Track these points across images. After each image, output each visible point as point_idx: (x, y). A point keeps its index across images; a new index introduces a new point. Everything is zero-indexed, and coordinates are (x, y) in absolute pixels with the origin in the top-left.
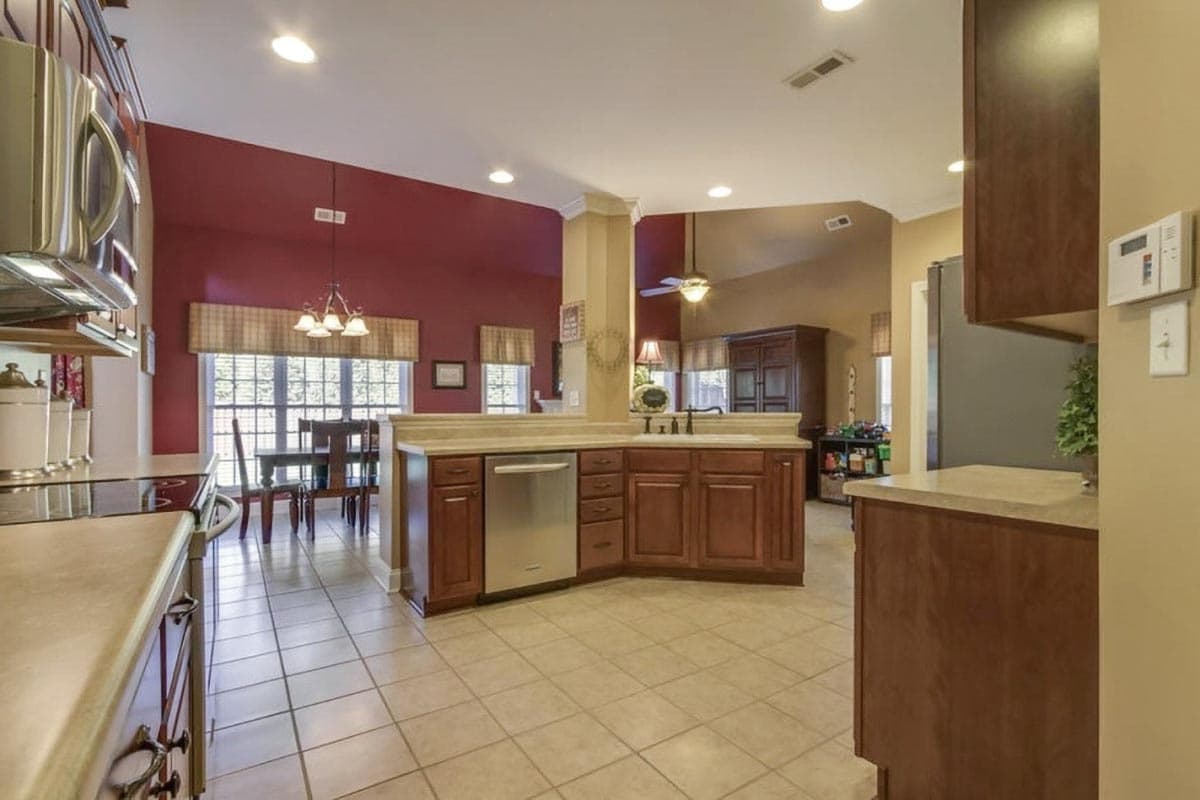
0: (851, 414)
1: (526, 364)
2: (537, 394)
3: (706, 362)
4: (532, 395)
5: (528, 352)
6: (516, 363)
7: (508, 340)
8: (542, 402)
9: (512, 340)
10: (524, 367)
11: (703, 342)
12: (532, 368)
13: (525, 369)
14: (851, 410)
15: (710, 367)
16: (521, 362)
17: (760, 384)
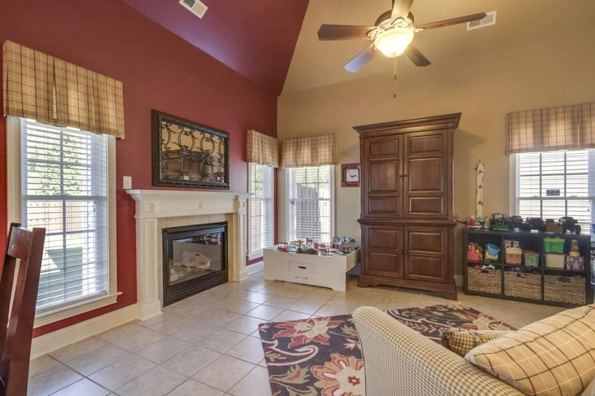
0: (479, 207)
1: (109, 132)
2: (127, 181)
3: (310, 158)
4: (120, 182)
5: (114, 114)
6: (89, 128)
7: (72, 85)
8: (137, 193)
9: (82, 88)
10: (105, 137)
11: (306, 139)
12: (118, 139)
13: (106, 140)
14: (480, 203)
15: (314, 162)
16: (100, 129)
17: (403, 176)
